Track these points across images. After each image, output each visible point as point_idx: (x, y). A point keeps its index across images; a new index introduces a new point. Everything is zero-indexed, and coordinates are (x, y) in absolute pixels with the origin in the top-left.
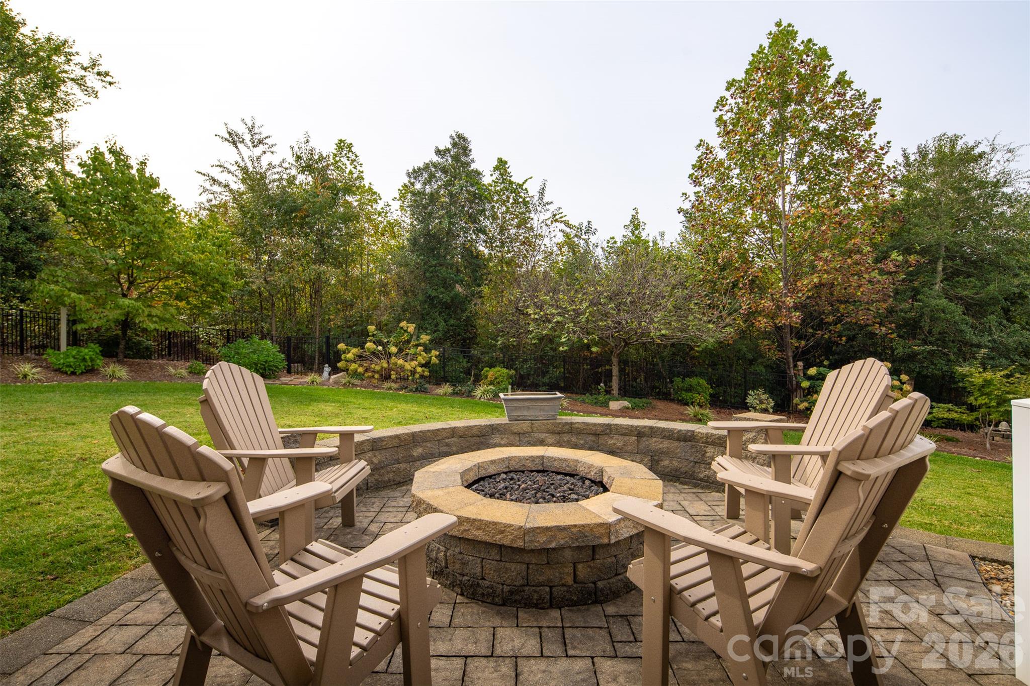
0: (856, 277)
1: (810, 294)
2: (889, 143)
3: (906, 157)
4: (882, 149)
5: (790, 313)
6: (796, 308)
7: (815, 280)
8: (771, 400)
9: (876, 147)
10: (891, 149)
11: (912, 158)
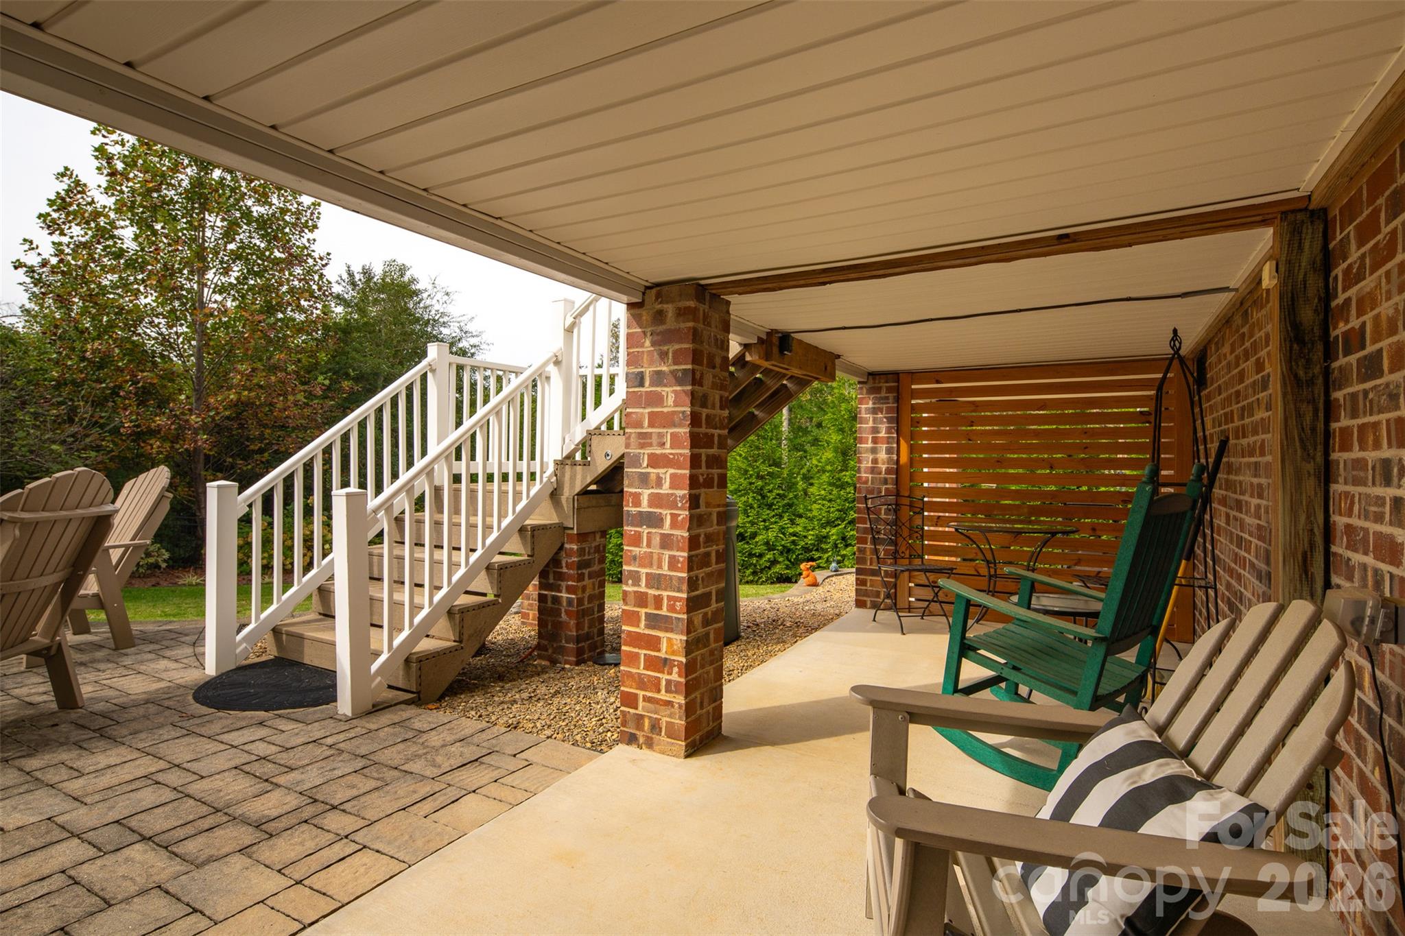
0: (281, 398)
1: (227, 413)
2: (329, 254)
3: (351, 275)
4: (321, 259)
5: (197, 434)
6: (204, 428)
7: (232, 397)
8: (164, 551)
9: (316, 255)
10: (331, 262)
11: (357, 277)
